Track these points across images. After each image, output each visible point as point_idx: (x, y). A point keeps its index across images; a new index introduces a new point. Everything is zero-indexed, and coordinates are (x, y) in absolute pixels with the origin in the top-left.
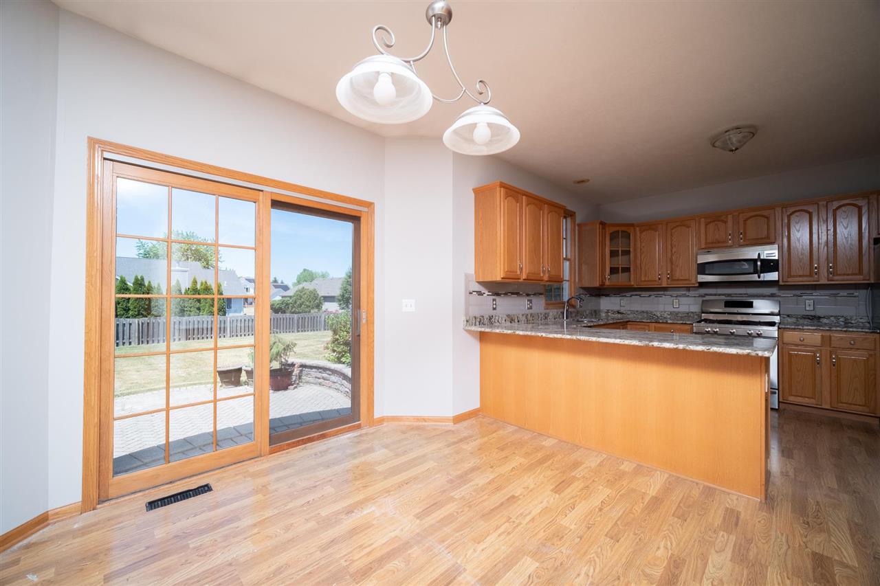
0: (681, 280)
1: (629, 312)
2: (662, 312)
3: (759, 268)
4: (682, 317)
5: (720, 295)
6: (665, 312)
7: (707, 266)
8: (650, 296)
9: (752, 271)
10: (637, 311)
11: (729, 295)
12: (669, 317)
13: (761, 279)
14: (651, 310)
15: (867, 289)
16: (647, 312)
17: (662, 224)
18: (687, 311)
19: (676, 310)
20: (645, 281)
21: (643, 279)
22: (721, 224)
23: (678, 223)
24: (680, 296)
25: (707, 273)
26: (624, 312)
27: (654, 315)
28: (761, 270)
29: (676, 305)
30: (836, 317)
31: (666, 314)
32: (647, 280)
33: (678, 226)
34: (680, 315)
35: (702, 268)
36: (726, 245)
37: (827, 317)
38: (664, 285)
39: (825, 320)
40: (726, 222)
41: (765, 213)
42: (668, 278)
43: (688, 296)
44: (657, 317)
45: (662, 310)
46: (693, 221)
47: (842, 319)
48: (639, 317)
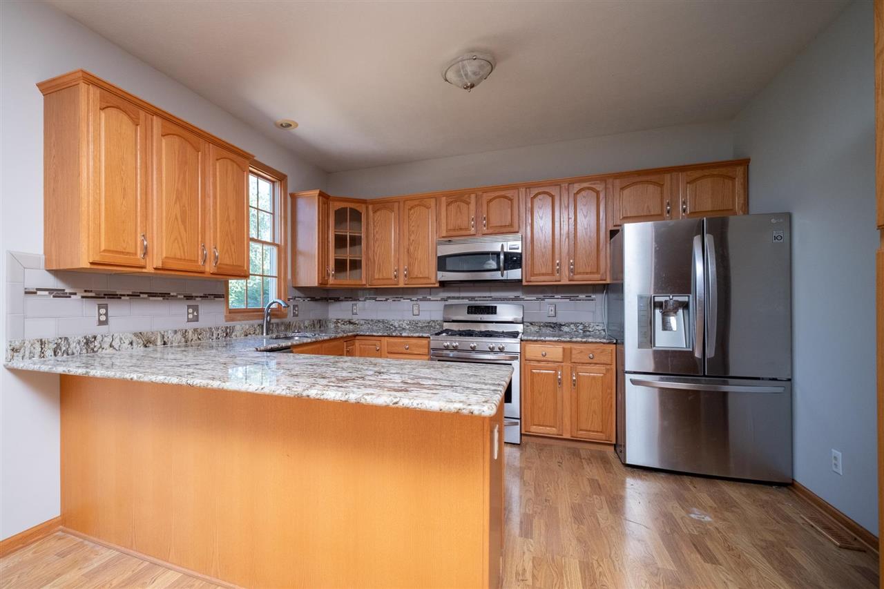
0: (421, 278)
1: (362, 322)
2: (400, 321)
3: (502, 265)
4: (422, 328)
5: (463, 298)
6: (404, 321)
7: (448, 259)
8: (387, 300)
9: (495, 267)
10: (372, 321)
11: (473, 299)
12: (407, 327)
13: (504, 278)
14: (388, 318)
16: (383, 322)
17: (399, 202)
18: (428, 319)
19: (416, 318)
20: (379, 279)
21: (376, 277)
22: (463, 206)
23: (416, 202)
24: (421, 300)
25: (447, 269)
26: (357, 322)
27: (392, 325)
28: (504, 266)
29: (416, 312)
30: (576, 324)
31: (405, 325)
32: (381, 277)
33: (416, 206)
34: (420, 325)
35: (442, 263)
36: (468, 233)
37: (568, 325)
38: (401, 285)
39: (566, 329)
40: (468, 203)
41: (509, 193)
42: (406, 276)
43: (430, 300)
44: (395, 327)
45: (400, 318)
46: (433, 200)
47: (581, 327)
48: (375, 328)
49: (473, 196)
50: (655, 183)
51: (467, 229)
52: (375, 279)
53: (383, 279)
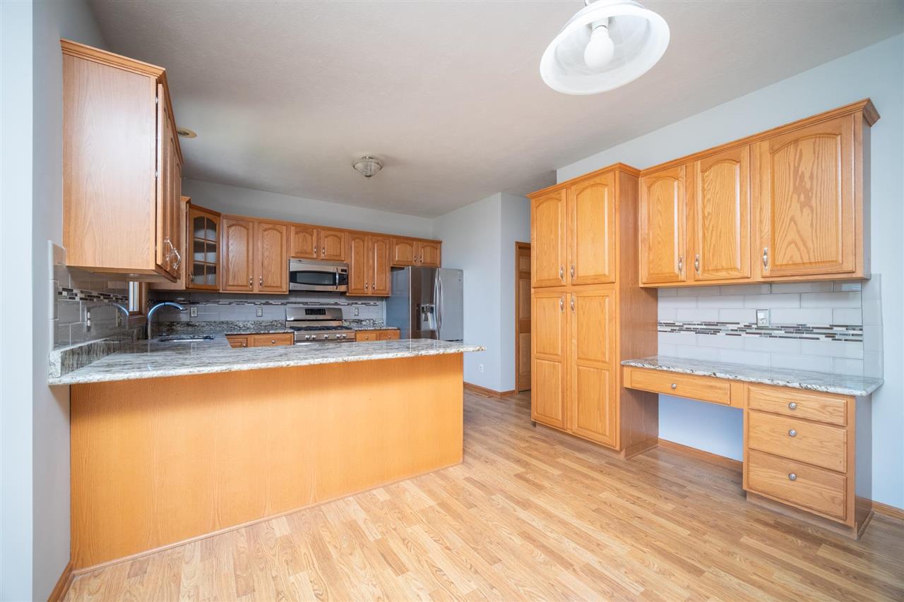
0: (274, 287)
1: (203, 324)
2: (245, 322)
3: (337, 281)
4: (265, 326)
5: (299, 303)
6: (248, 322)
7: (298, 274)
8: (230, 304)
9: (332, 283)
10: (215, 322)
11: (306, 303)
12: (252, 327)
13: (338, 290)
14: (232, 320)
15: (382, 301)
16: (227, 323)
17: (253, 222)
18: (270, 319)
19: (260, 319)
20: (233, 286)
21: (231, 283)
22: (308, 237)
23: (270, 226)
24: (264, 304)
25: (298, 281)
26: (197, 324)
27: (236, 325)
28: (339, 281)
29: (260, 314)
30: (369, 320)
31: (249, 324)
32: (236, 284)
33: (271, 229)
34: (264, 324)
35: (293, 276)
36: (312, 256)
37: (365, 320)
38: (256, 291)
39: (364, 323)
40: (312, 235)
41: (338, 234)
42: (261, 284)
43: (271, 304)
44: (239, 327)
45: (245, 319)
46: (285, 227)
47: (372, 321)
48: (218, 329)
49: (315, 231)
50: (410, 245)
51: (311, 254)
52: (229, 286)
53: (238, 286)
